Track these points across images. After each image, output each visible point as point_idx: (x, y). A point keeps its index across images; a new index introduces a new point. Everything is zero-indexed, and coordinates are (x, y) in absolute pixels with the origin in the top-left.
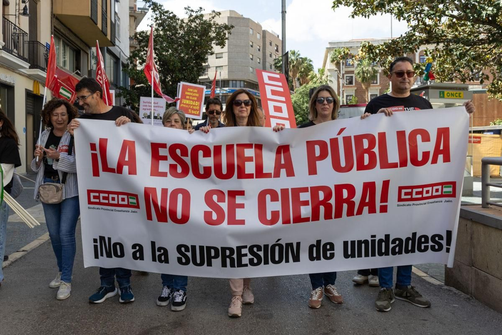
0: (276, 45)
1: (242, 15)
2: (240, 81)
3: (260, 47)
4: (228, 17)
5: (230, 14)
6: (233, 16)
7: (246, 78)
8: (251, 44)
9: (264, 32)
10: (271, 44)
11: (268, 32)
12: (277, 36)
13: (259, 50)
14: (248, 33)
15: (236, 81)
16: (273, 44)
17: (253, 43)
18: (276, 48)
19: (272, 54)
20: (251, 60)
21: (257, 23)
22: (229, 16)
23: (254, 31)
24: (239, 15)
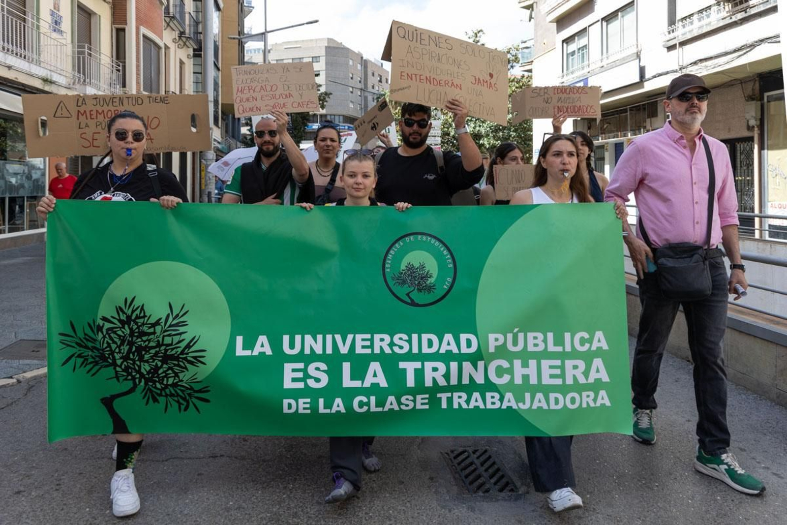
0: (379, 75)
1: (341, 43)
2: (339, 115)
3: (361, 78)
4: (326, 47)
5: (328, 43)
6: (331, 45)
7: (345, 113)
8: (351, 75)
9: (366, 61)
10: (373, 74)
11: (371, 61)
12: (380, 65)
13: (360, 82)
14: (347, 64)
15: (334, 115)
16: (376, 74)
17: (353, 75)
18: (379, 79)
19: (375, 86)
20: (350, 94)
21: (357, 52)
22: (326, 45)
23: (355, 62)
24: (338, 43)
